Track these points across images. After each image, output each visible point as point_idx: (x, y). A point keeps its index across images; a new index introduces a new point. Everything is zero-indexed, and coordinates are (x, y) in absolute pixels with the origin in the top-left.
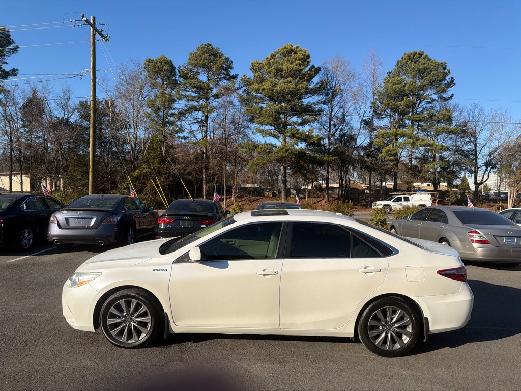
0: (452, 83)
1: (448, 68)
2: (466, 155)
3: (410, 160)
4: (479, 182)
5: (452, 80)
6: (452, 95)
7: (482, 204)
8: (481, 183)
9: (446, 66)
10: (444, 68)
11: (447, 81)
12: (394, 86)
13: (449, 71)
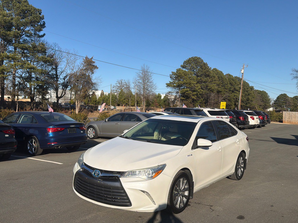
0: (43, 26)
1: (42, 14)
2: (52, 77)
3: (14, 78)
4: (59, 96)
5: (44, 24)
6: (44, 35)
7: (62, 111)
8: (61, 97)
9: (41, 12)
10: (40, 14)
11: (41, 24)
12: (5, 18)
13: (43, 16)
